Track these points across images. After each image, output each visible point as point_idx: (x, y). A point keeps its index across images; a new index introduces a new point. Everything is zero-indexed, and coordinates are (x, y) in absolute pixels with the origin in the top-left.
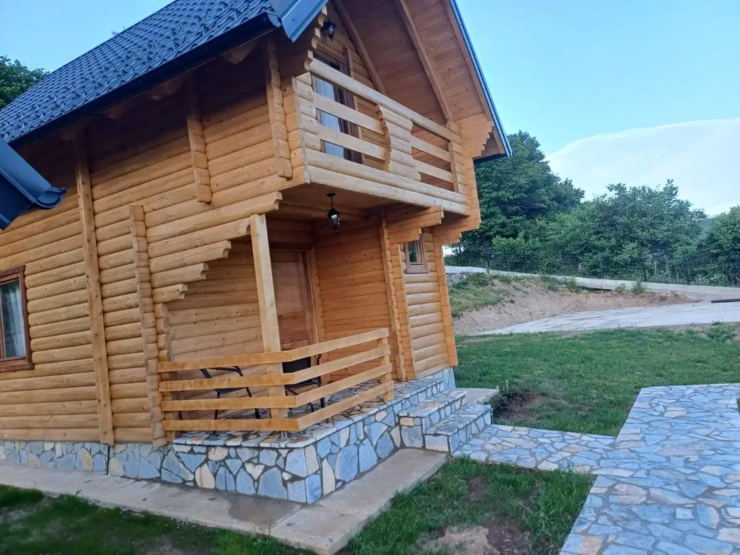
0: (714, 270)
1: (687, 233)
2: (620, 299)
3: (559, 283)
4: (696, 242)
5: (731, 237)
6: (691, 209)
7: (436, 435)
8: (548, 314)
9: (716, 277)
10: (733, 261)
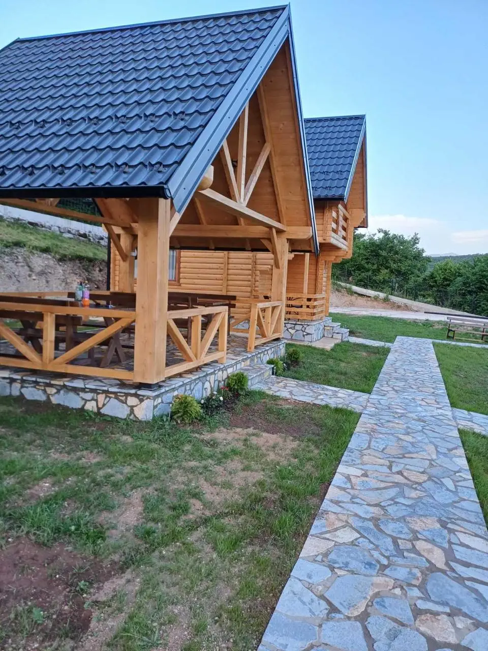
0: (429, 295)
1: (419, 270)
2: (375, 303)
3: (342, 287)
4: (423, 276)
5: (442, 277)
6: (424, 255)
7: (337, 333)
8: (334, 305)
9: (429, 300)
10: (440, 291)
